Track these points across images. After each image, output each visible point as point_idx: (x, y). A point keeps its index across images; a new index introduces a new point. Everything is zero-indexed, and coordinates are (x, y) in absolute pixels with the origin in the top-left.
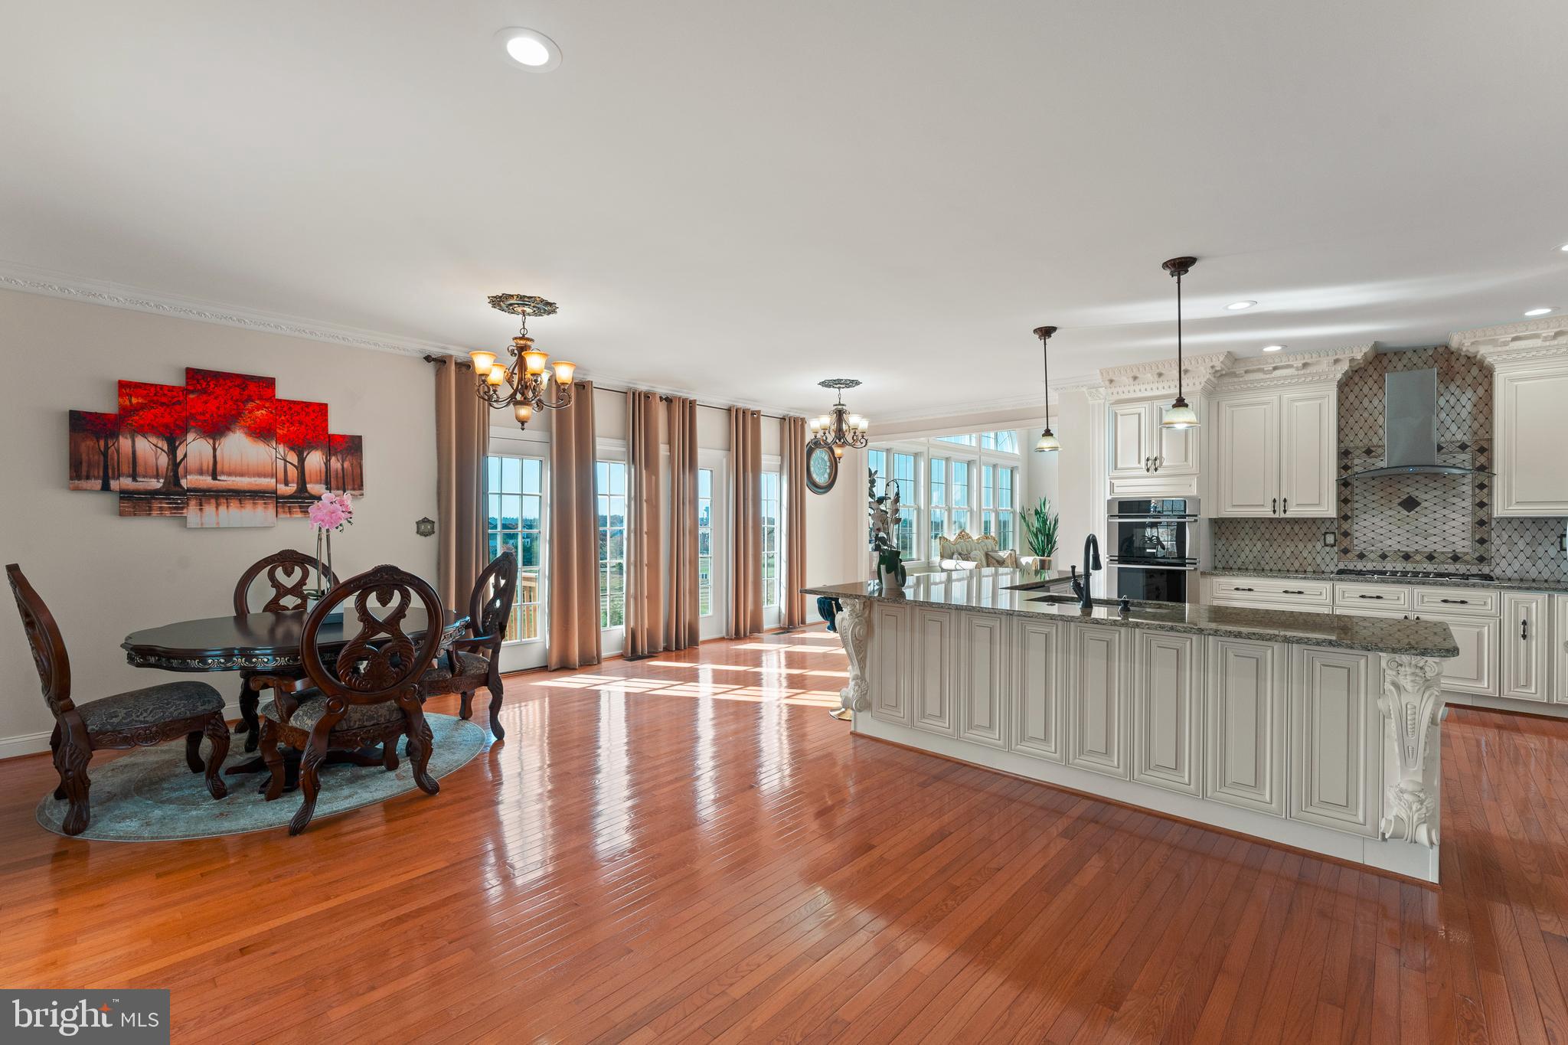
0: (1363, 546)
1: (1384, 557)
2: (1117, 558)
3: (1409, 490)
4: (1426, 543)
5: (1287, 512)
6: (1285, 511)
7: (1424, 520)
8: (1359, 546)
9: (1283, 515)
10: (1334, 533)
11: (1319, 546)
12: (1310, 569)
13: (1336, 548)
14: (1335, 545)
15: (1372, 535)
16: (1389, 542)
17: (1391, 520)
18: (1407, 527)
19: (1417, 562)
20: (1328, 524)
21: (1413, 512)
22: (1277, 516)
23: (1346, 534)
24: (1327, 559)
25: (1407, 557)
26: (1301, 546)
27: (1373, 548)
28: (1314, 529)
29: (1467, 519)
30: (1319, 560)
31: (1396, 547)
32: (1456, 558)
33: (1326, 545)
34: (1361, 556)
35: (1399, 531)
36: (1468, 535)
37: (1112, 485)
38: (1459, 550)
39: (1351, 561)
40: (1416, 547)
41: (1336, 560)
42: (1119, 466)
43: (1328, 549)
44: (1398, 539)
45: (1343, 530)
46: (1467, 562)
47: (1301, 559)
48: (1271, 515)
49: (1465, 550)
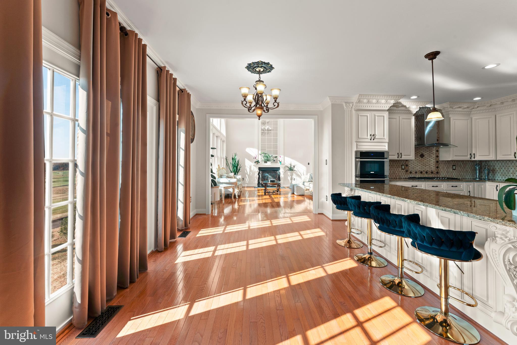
0: (411, 169)
1: (416, 173)
2: (359, 176)
3: (421, 151)
4: (425, 168)
5: (402, 158)
6: (401, 157)
7: (425, 161)
8: (410, 169)
9: (400, 159)
10: (404, 165)
11: (400, 169)
12: (398, 177)
13: (404, 170)
14: (404, 169)
15: (413, 166)
16: (417, 168)
17: (418, 161)
18: (421, 163)
19: (424, 174)
20: (402, 162)
21: (423, 158)
22: (398, 159)
23: (407, 165)
24: (402, 174)
25: (421, 173)
26: (395, 169)
27: (413, 170)
28: (399, 164)
29: (434, 161)
30: (400, 174)
31: (419, 169)
32: (432, 173)
33: (402, 169)
34: (411, 173)
35: (419, 164)
36: (434, 166)
37: (357, 145)
38: (433, 170)
39: (408, 174)
40: (424, 169)
41: (404, 174)
42: (360, 137)
43: (402, 170)
44: (419, 167)
45: (406, 164)
46: (434, 174)
47: (395, 174)
48: (396, 158)
49: (434, 170)
